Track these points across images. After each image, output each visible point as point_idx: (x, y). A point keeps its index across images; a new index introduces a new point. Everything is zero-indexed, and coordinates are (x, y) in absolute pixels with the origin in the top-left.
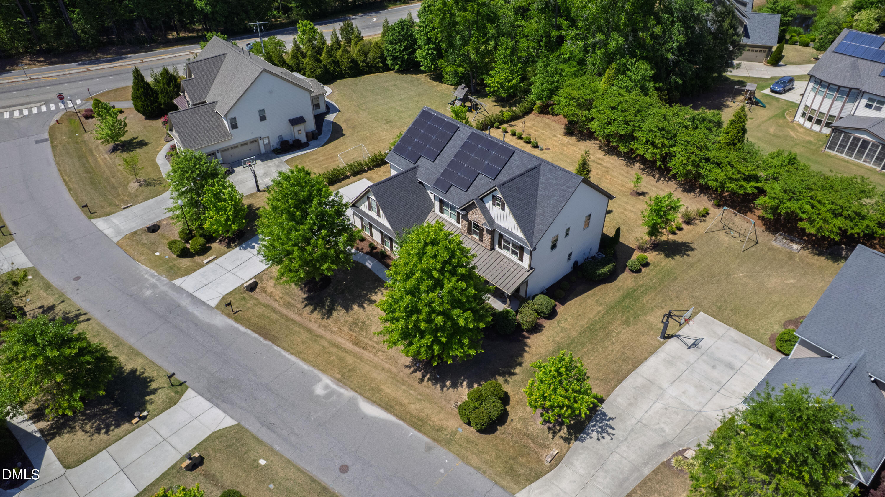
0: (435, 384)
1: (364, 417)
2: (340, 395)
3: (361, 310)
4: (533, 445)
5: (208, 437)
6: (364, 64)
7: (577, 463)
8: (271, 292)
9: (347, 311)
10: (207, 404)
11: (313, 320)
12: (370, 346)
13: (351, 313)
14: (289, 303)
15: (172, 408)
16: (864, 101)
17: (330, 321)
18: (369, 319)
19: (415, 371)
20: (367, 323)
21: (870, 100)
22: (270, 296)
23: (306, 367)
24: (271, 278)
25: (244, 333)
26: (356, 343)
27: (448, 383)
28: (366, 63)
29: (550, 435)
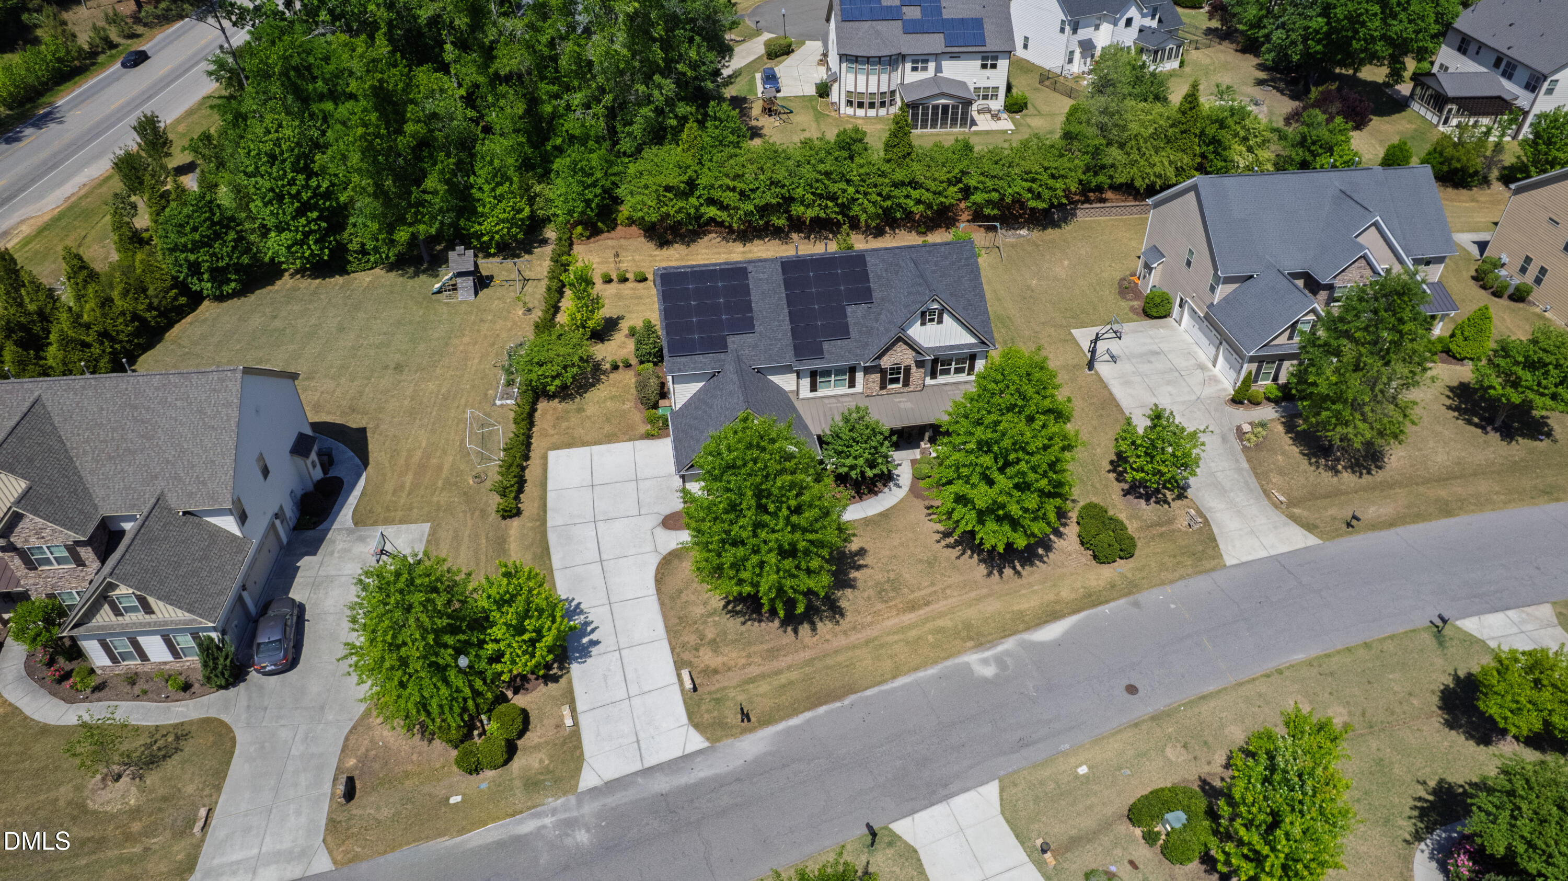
0: (1032, 564)
1: (1057, 643)
2: (1007, 653)
3: (864, 571)
4: (1163, 529)
5: (1008, 822)
6: (154, 313)
7: (1212, 504)
8: (724, 664)
9: (853, 587)
10: (938, 810)
11: (828, 637)
12: (930, 595)
13: (860, 584)
14: (768, 651)
15: (922, 857)
16: (909, 66)
17: (849, 617)
18: (888, 571)
19: (1001, 573)
20: (892, 577)
21: (914, 62)
22: (729, 669)
23: (932, 671)
24: (697, 649)
25: (808, 721)
26: (912, 607)
27: (1040, 551)
28: (155, 309)
29: (1166, 506)
